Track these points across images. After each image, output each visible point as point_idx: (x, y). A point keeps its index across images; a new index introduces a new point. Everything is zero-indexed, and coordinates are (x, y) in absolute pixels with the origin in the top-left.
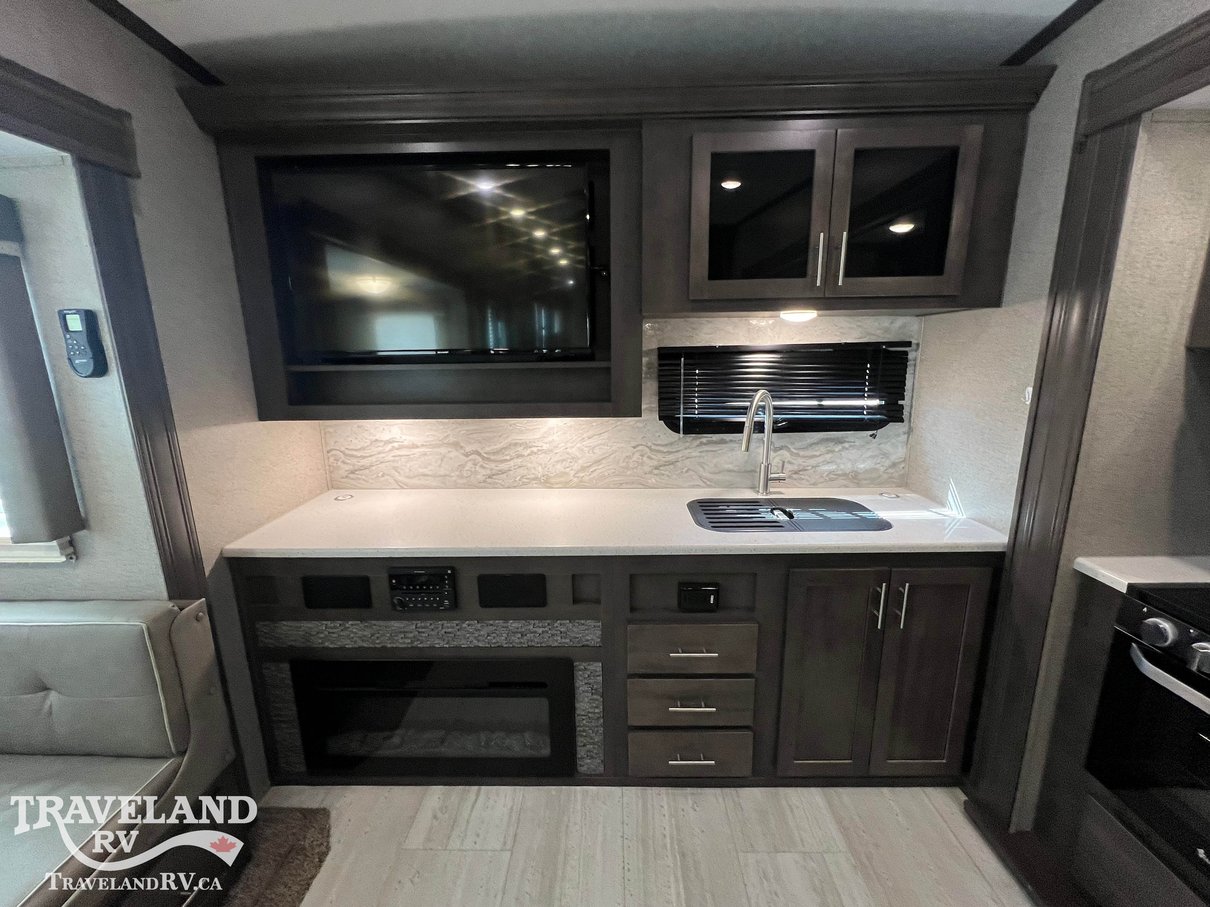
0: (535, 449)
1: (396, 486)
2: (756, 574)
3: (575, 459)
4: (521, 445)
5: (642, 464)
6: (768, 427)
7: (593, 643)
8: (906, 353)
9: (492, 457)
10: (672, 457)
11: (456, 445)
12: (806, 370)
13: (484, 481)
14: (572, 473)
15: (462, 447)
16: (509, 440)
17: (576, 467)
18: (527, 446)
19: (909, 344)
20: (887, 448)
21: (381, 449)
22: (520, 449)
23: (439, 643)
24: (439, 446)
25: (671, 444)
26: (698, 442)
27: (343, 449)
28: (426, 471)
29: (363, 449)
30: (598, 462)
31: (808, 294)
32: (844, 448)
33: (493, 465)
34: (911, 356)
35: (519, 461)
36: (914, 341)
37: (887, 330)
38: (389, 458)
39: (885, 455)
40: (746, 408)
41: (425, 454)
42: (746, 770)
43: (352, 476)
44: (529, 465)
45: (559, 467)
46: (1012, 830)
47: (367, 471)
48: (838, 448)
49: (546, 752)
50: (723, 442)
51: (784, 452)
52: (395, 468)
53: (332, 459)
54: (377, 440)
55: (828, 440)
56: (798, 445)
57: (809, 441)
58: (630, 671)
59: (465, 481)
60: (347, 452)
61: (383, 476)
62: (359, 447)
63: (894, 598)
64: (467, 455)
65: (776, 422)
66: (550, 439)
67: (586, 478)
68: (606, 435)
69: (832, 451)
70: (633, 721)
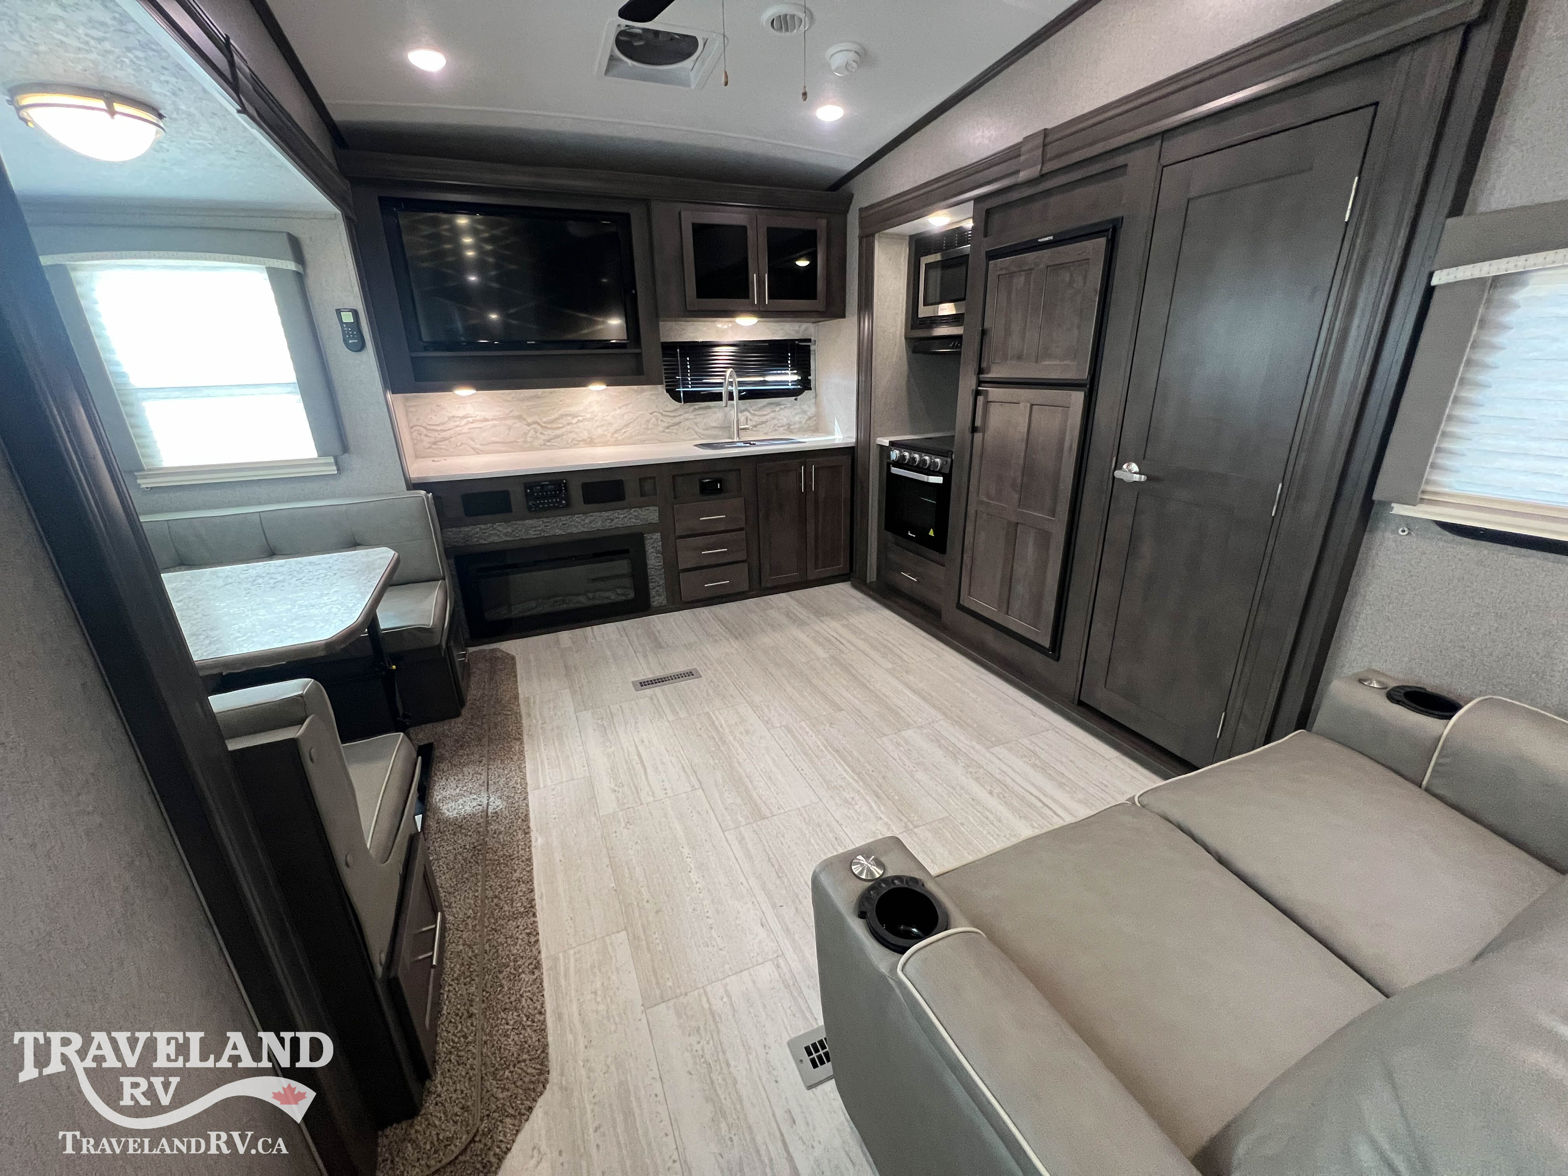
0: (581, 418)
1: (473, 452)
2: (739, 470)
3: (610, 424)
4: (570, 415)
5: (658, 425)
6: (735, 395)
7: (654, 522)
8: (809, 346)
9: (549, 426)
10: (677, 420)
11: (520, 418)
12: (754, 357)
13: (544, 445)
14: (610, 435)
15: (524, 419)
16: (561, 412)
17: (612, 430)
18: (574, 416)
19: (810, 340)
20: (805, 407)
21: (458, 423)
22: (569, 418)
23: (558, 532)
24: (504, 419)
25: (675, 410)
26: (692, 408)
27: (424, 425)
28: (497, 439)
29: (443, 424)
30: (627, 425)
31: (751, 309)
32: (781, 409)
33: (550, 432)
34: (812, 348)
35: (569, 427)
36: (813, 339)
37: (798, 332)
38: (466, 430)
39: (805, 412)
40: (721, 383)
41: (495, 426)
42: (745, 587)
43: (434, 446)
44: (577, 430)
45: (600, 431)
46: (868, 581)
47: (447, 442)
48: (777, 409)
49: (631, 595)
50: (709, 407)
51: (746, 413)
52: (472, 439)
53: (415, 434)
54: (454, 417)
55: (771, 404)
56: (754, 408)
57: (761, 405)
58: (677, 534)
59: (528, 445)
60: (428, 427)
61: (462, 444)
62: (439, 422)
63: (808, 474)
64: (529, 425)
65: (740, 392)
66: (591, 410)
67: (620, 438)
68: (630, 406)
69: (774, 411)
70: (681, 566)
